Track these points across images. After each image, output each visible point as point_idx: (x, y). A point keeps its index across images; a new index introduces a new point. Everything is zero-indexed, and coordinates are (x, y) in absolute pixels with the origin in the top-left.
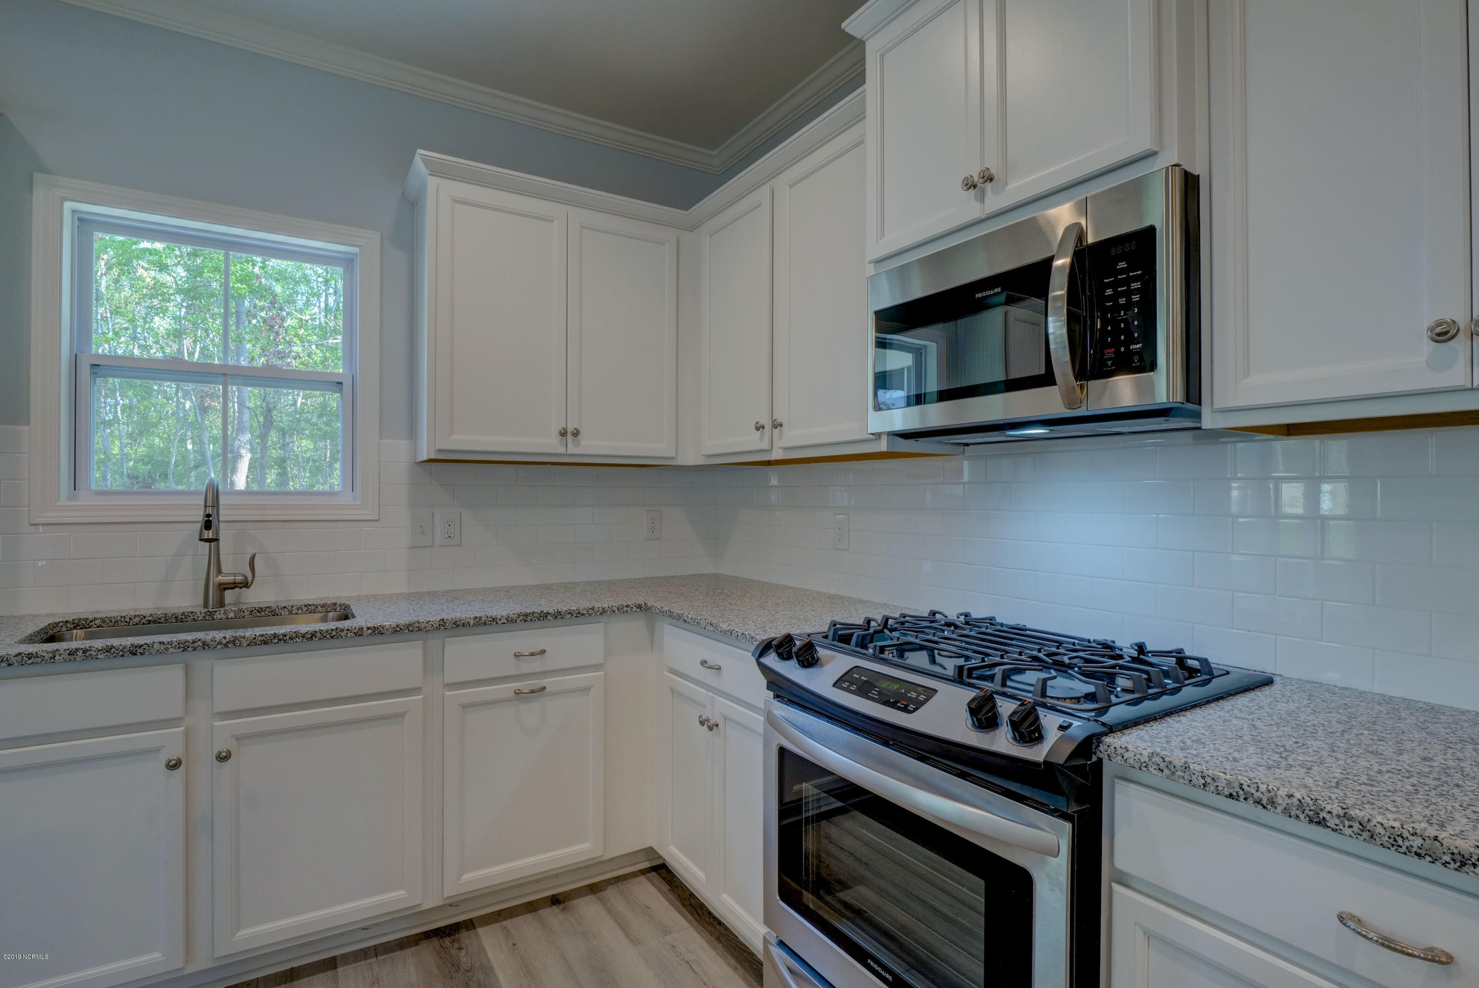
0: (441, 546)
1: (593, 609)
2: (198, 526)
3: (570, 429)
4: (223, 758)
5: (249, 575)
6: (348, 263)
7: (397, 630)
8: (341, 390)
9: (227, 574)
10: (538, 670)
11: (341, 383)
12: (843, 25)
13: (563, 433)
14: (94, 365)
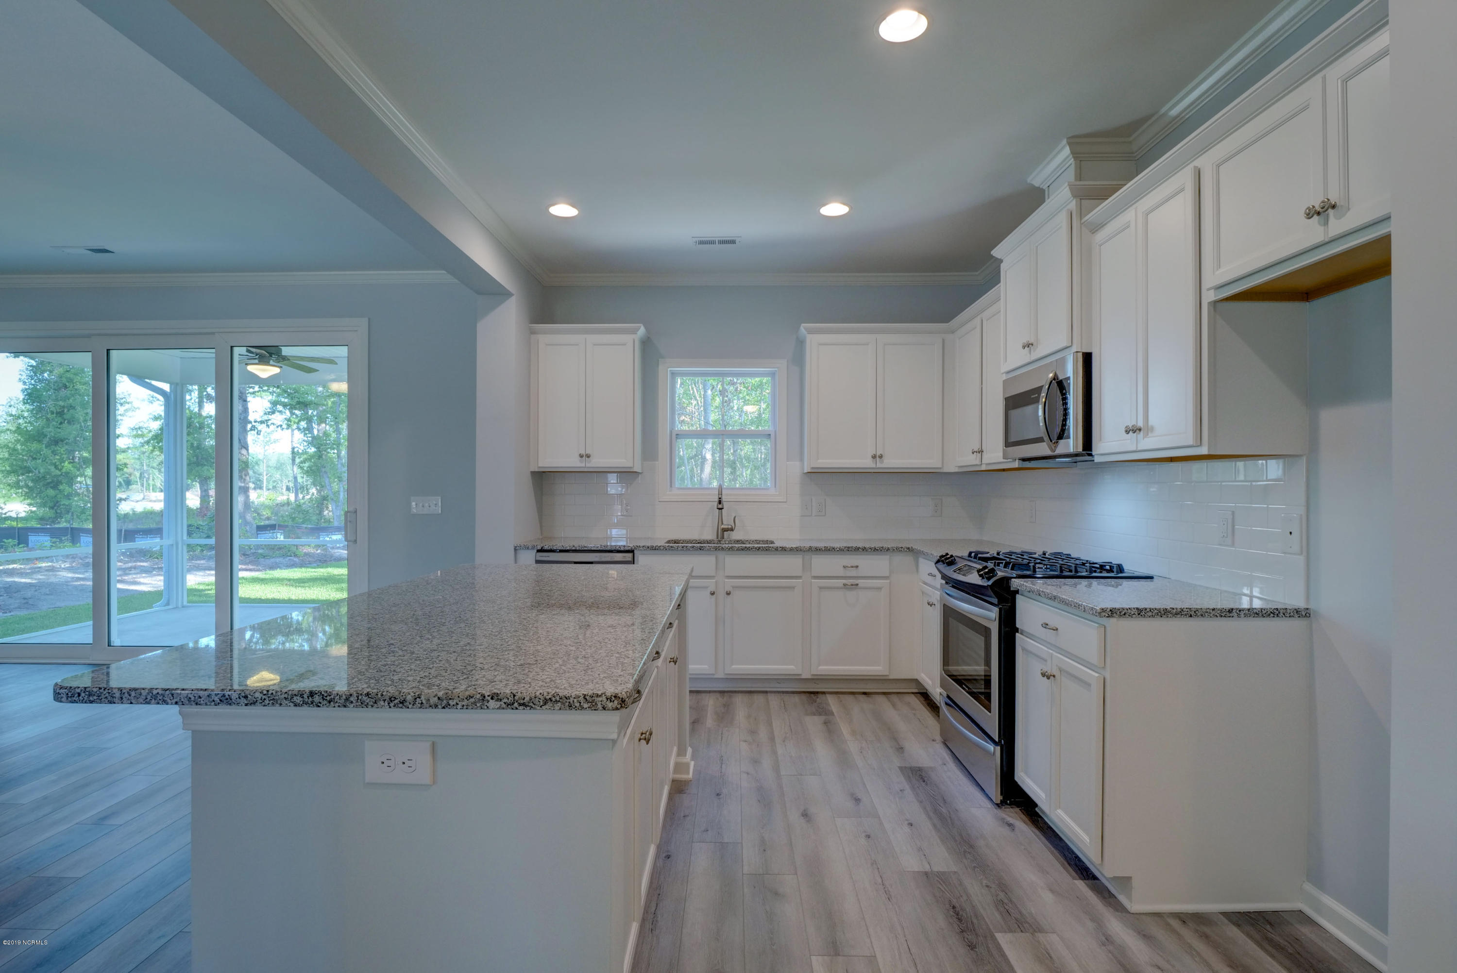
0: (815, 516)
1: (882, 548)
2: (716, 504)
3: (878, 454)
4: (728, 594)
5: (733, 526)
6: (772, 375)
7: (791, 549)
8: (770, 438)
9: (725, 525)
10: (855, 575)
11: (770, 435)
12: (992, 253)
13: (874, 457)
14: (677, 434)
